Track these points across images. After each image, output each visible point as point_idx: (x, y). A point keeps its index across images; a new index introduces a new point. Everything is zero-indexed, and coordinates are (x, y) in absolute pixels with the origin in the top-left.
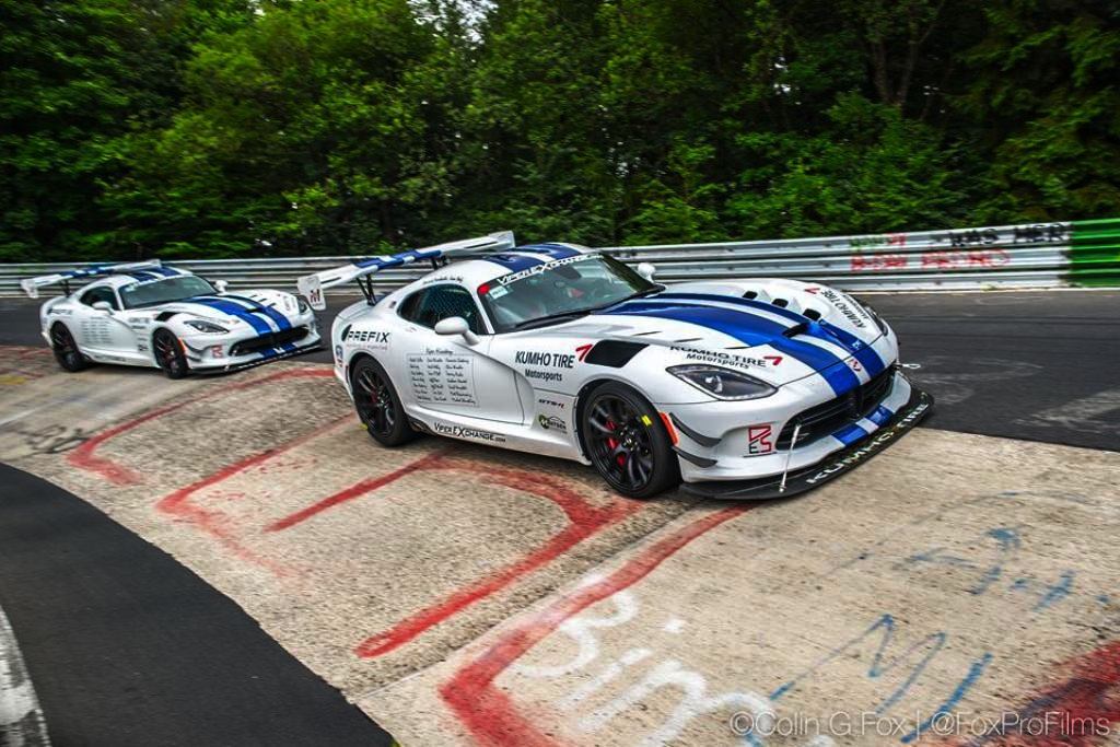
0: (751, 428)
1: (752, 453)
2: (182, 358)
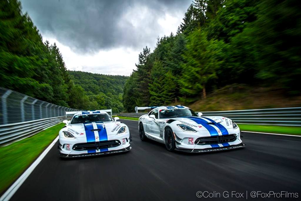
0: (189, 138)
1: (189, 144)
2: (174, 143)
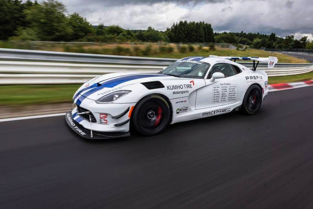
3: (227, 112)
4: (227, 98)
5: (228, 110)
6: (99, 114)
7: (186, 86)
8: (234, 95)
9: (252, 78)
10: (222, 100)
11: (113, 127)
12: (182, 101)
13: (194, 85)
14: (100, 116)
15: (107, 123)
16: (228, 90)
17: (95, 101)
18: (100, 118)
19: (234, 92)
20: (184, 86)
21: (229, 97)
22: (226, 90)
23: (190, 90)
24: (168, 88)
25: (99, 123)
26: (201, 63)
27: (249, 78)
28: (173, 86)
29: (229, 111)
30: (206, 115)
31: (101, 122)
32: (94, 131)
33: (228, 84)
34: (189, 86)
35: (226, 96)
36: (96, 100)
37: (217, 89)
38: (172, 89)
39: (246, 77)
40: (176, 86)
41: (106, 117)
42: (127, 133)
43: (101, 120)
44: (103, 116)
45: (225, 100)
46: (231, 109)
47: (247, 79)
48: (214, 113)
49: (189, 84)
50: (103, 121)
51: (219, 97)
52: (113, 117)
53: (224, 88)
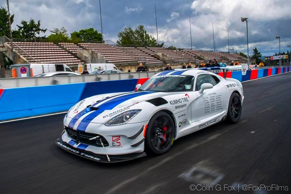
3: (217, 121)
4: (215, 108)
5: (218, 119)
6: (111, 137)
7: (183, 99)
8: (221, 104)
9: (232, 86)
10: (212, 110)
11: (130, 148)
12: (182, 115)
13: (189, 98)
14: (113, 139)
15: (120, 145)
16: (215, 99)
17: (104, 125)
18: (113, 141)
19: (220, 101)
20: (182, 100)
21: (218, 106)
22: (214, 100)
23: (188, 103)
24: (171, 103)
25: (111, 147)
26: (184, 76)
27: (229, 86)
28: (174, 100)
29: (219, 121)
30: (201, 127)
31: (114, 145)
32: (110, 156)
33: (214, 94)
34: (186, 100)
35: (215, 106)
36: (105, 123)
37: (206, 99)
38: (174, 104)
39: (227, 86)
40: (176, 100)
41: (119, 139)
42: (142, 153)
43: (113, 143)
44: (116, 139)
45: (214, 110)
46: (220, 119)
47: (228, 87)
48: (208, 124)
49: (185, 97)
50: (116, 144)
51: (209, 107)
52: (129, 138)
53: (212, 98)
